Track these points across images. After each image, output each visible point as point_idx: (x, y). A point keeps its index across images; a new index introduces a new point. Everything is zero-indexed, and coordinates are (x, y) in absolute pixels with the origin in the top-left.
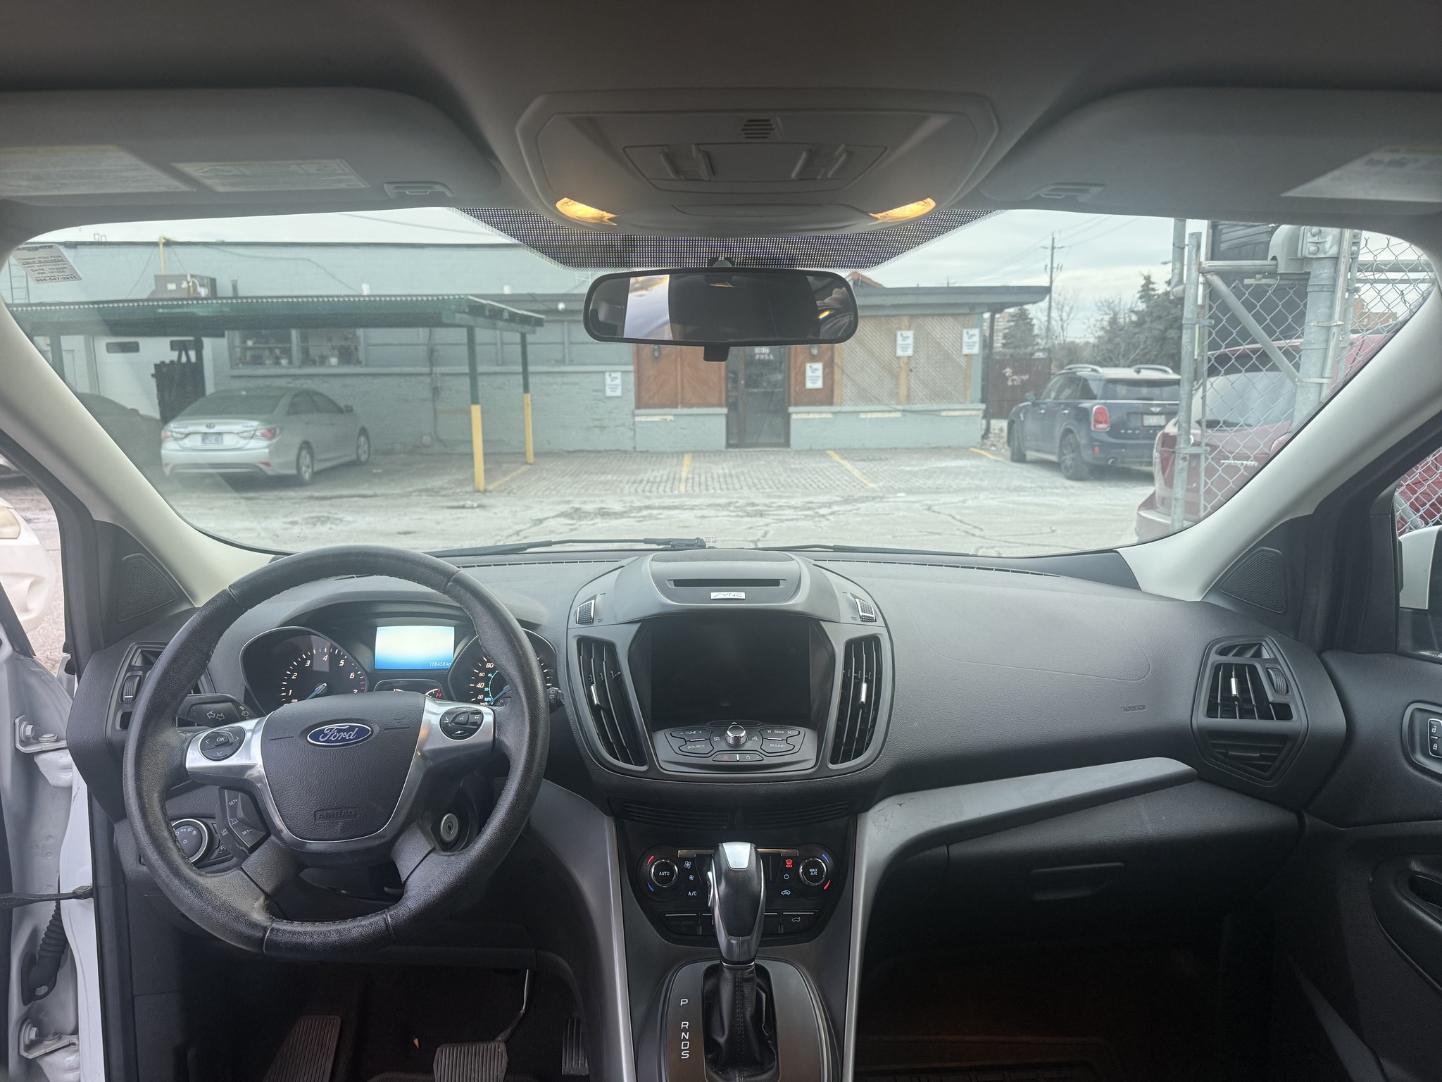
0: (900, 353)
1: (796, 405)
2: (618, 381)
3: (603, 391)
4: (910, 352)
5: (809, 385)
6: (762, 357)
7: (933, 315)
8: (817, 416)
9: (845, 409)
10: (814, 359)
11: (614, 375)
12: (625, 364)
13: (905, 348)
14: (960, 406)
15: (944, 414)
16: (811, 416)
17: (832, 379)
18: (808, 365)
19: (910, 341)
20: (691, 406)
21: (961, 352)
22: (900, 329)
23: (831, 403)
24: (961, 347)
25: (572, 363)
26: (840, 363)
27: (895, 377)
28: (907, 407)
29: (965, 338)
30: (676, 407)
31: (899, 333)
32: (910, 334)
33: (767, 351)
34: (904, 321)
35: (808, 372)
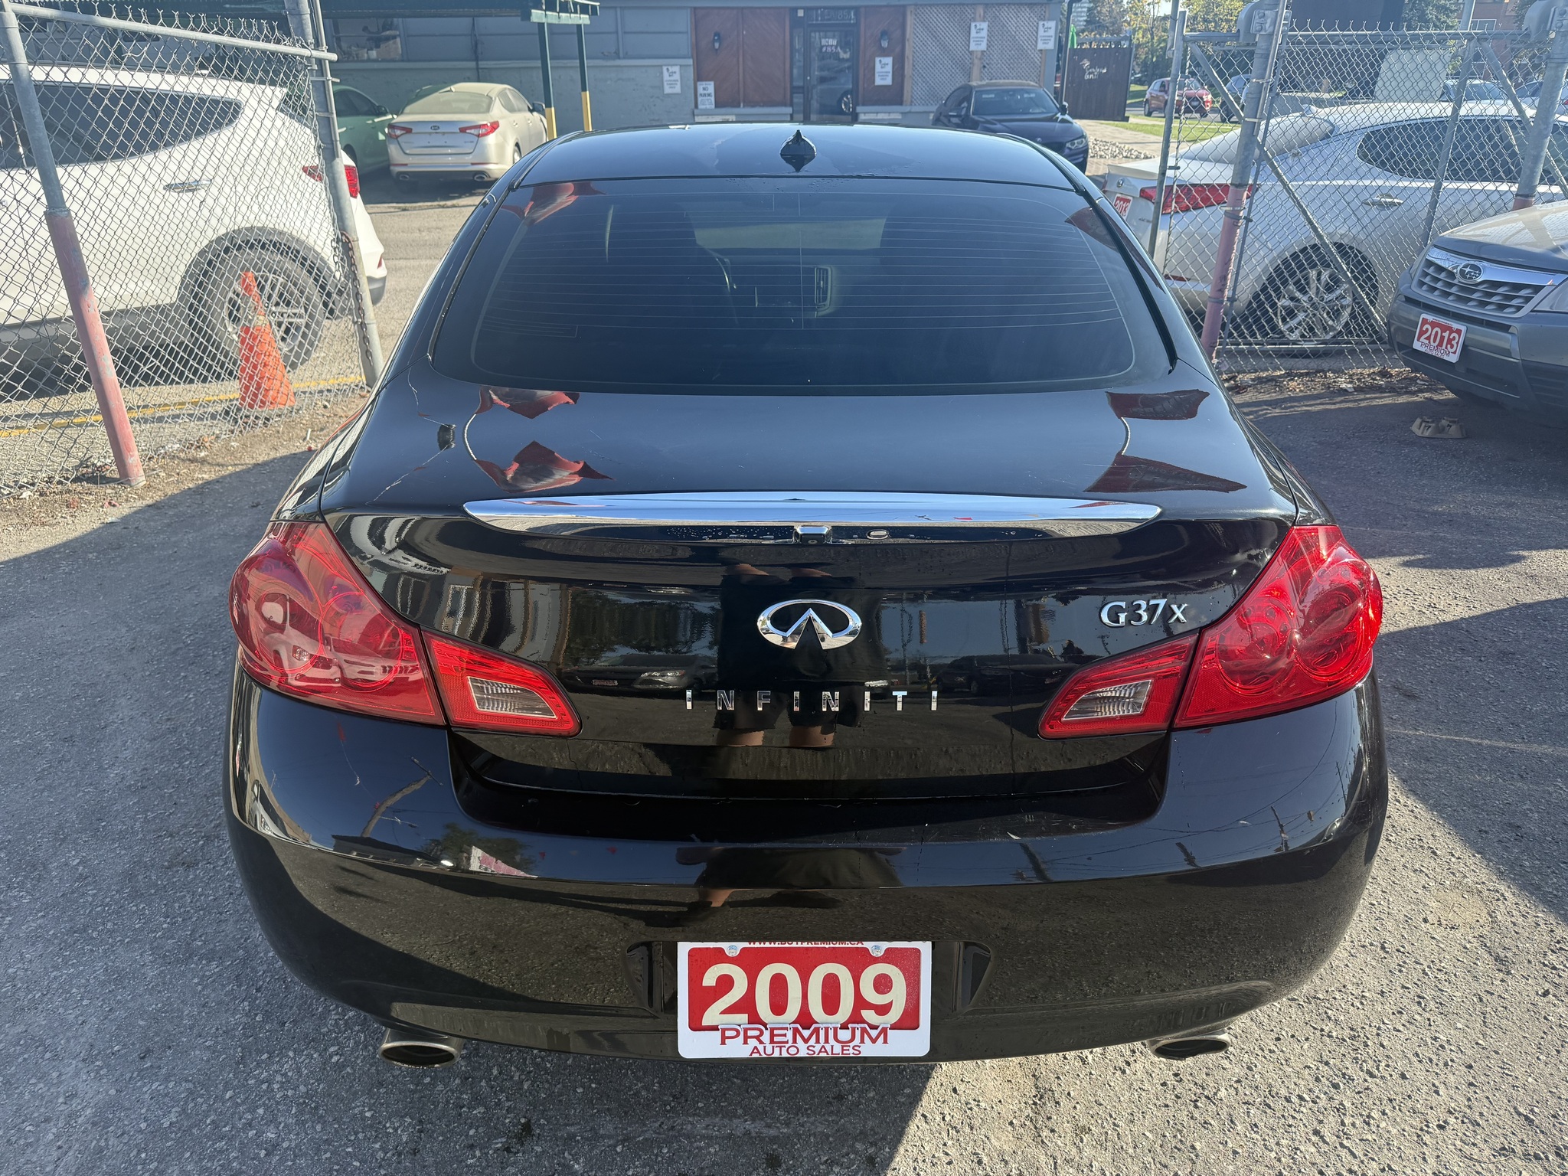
0: (973, 47)
1: (864, 104)
2: (677, 76)
3: (662, 87)
4: (983, 47)
5: (878, 82)
6: (829, 49)
7: (1009, 5)
8: (886, 116)
9: (915, 109)
10: (884, 53)
11: (671, 69)
12: (684, 57)
13: (978, 42)
16: (880, 116)
17: (903, 76)
18: (877, 60)
19: (984, 33)
20: (753, 104)
21: (1036, 46)
22: (974, 20)
23: (901, 103)
24: (1036, 41)
25: (627, 57)
26: (910, 58)
27: (968, 73)
29: (1041, 31)
30: (738, 106)
31: (973, 25)
32: (985, 25)
33: (835, 43)
34: (980, 10)
35: (878, 67)
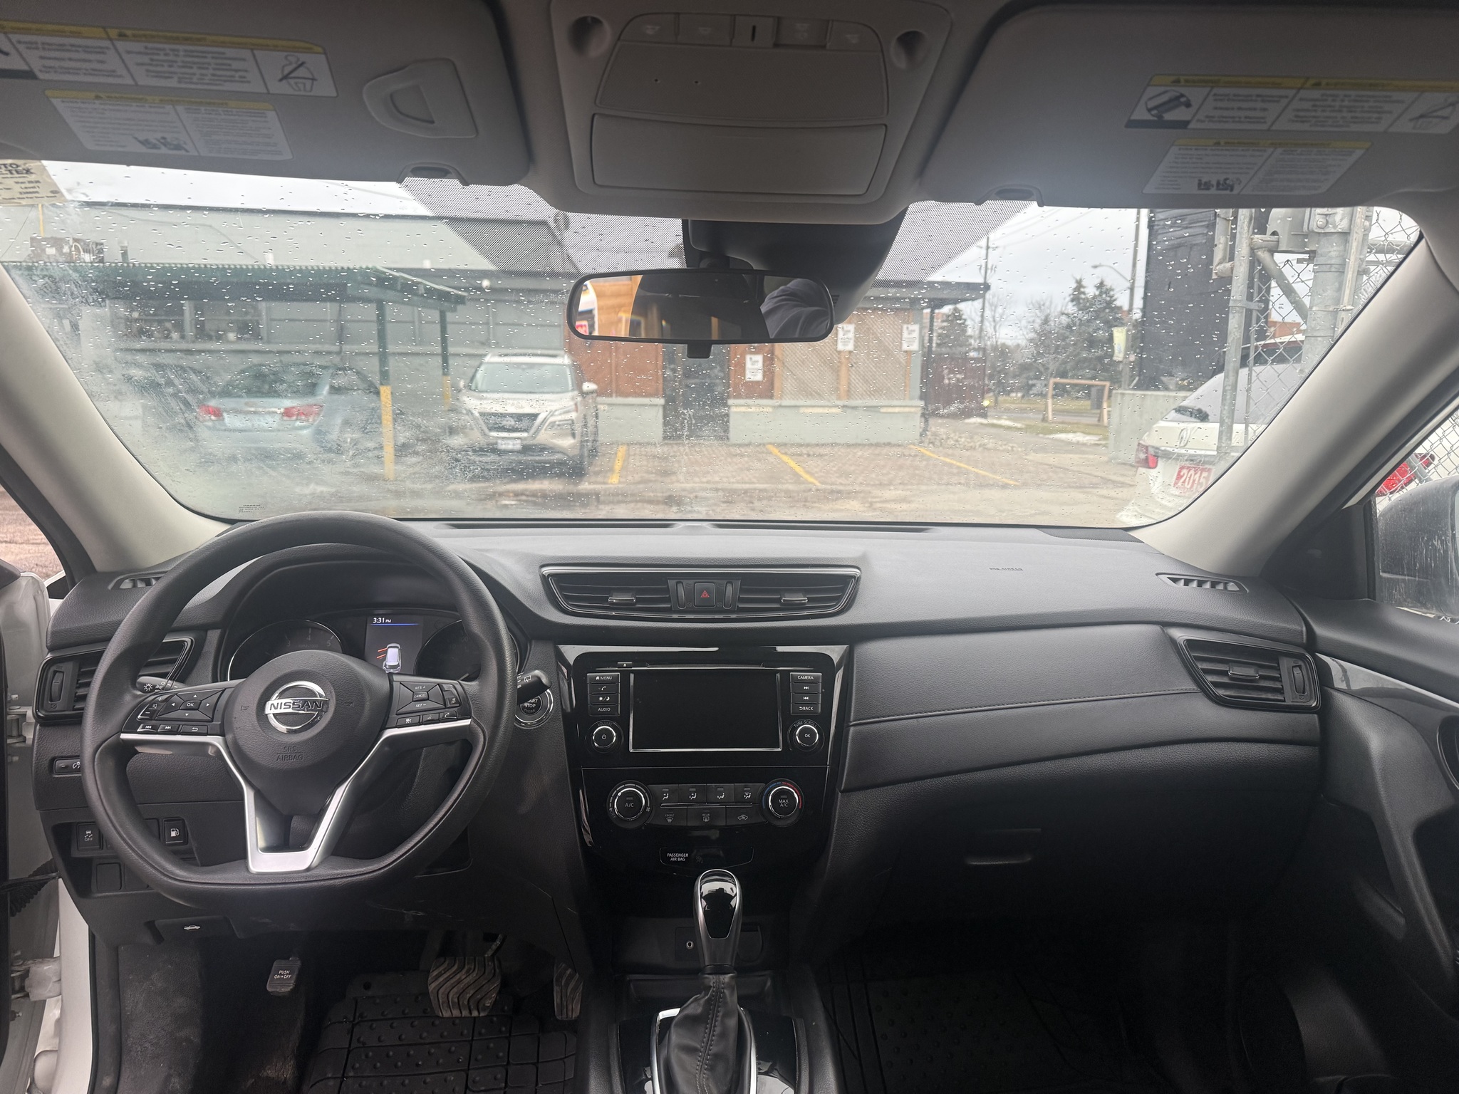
0: (840, 347)
1: (735, 397)
4: (850, 347)
5: (749, 377)
7: (875, 309)
8: (757, 409)
9: (785, 403)
10: (754, 351)
12: (554, 348)
13: (845, 344)
14: (899, 403)
15: (883, 410)
16: (751, 409)
17: (773, 373)
18: (748, 357)
19: (851, 335)
20: (626, 395)
21: (901, 348)
23: (771, 397)
24: (901, 343)
25: (495, 345)
26: (780, 356)
27: (836, 371)
28: (847, 403)
29: (905, 335)
30: (611, 395)
31: (840, 326)
32: (851, 327)
35: (749, 365)
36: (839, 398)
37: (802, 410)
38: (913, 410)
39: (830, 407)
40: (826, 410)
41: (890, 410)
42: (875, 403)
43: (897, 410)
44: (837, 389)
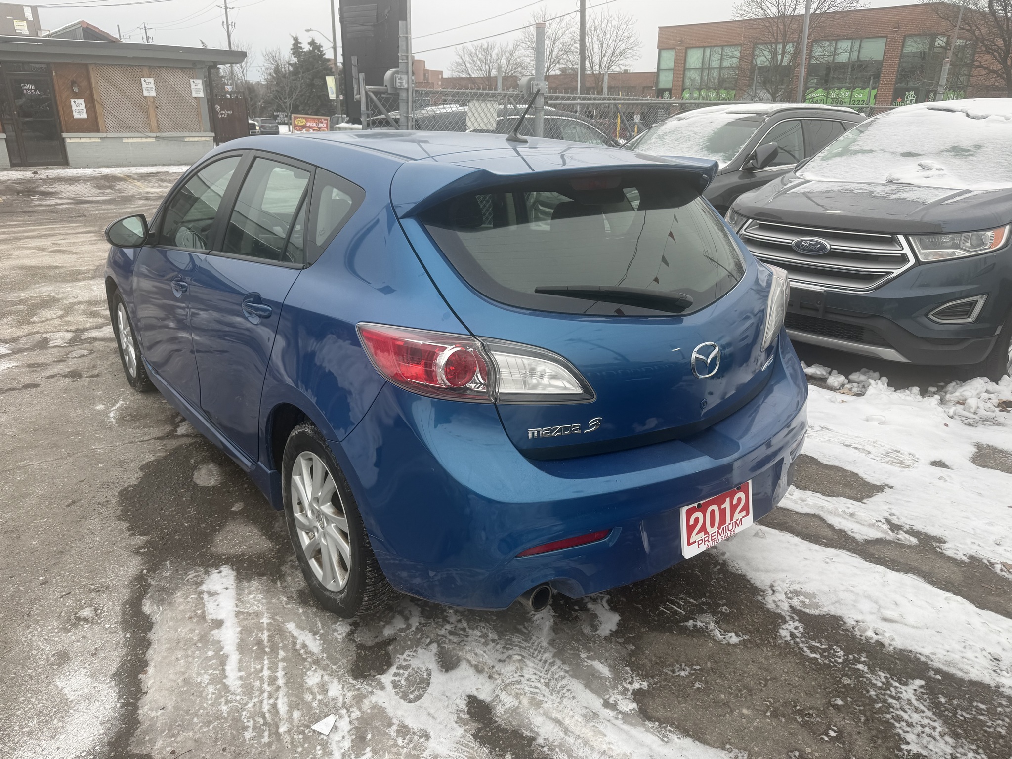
0: (146, 94)
1: (67, 131)
4: (153, 94)
5: (76, 116)
6: (29, 92)
7: (166, 67)
8: (88, 140)
9: (109, 135)
10: (77, 96)
13: (149, 91)
14: (197, 134)
15: (187, 139)
16: (83, 140)
17: (95, 112)
18: (72, 101)
19: (152, 85)
21: (191, 95)
22: (143, 76)
23: (98, 131)
24: (191, 92)
26: (99, 100)
27: (147, 112)
28: (158, 134)
29: (192, 86)
31: (143, 79)
32: (151, 80)
33: (33, 87)
34: (146, 71)
35: (74, 106)
36: (152, 131)
37: (125, 140)
38: (208, 139)
39: (146, 138)
40: (144, 140)
41: (191, 139)
42: (179, 134)
43: (196, 139)
44: (150, 124)
